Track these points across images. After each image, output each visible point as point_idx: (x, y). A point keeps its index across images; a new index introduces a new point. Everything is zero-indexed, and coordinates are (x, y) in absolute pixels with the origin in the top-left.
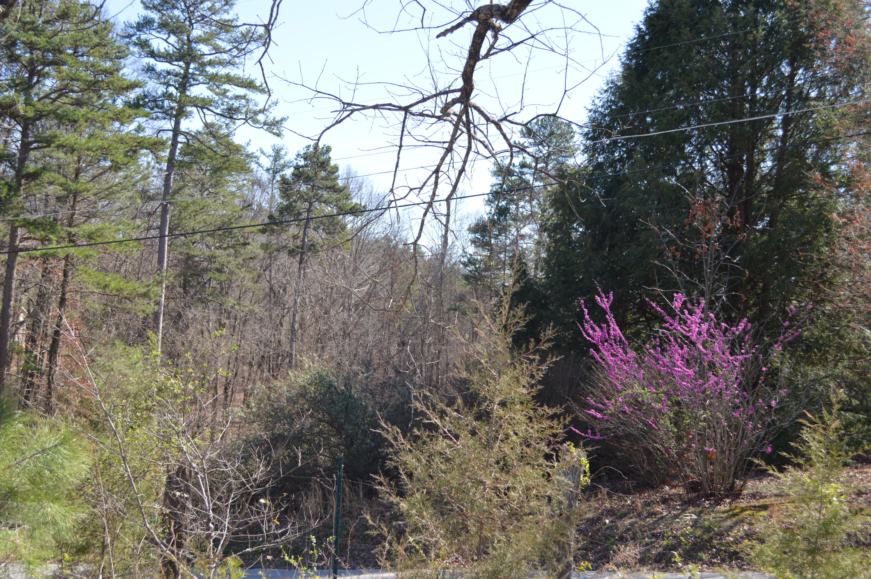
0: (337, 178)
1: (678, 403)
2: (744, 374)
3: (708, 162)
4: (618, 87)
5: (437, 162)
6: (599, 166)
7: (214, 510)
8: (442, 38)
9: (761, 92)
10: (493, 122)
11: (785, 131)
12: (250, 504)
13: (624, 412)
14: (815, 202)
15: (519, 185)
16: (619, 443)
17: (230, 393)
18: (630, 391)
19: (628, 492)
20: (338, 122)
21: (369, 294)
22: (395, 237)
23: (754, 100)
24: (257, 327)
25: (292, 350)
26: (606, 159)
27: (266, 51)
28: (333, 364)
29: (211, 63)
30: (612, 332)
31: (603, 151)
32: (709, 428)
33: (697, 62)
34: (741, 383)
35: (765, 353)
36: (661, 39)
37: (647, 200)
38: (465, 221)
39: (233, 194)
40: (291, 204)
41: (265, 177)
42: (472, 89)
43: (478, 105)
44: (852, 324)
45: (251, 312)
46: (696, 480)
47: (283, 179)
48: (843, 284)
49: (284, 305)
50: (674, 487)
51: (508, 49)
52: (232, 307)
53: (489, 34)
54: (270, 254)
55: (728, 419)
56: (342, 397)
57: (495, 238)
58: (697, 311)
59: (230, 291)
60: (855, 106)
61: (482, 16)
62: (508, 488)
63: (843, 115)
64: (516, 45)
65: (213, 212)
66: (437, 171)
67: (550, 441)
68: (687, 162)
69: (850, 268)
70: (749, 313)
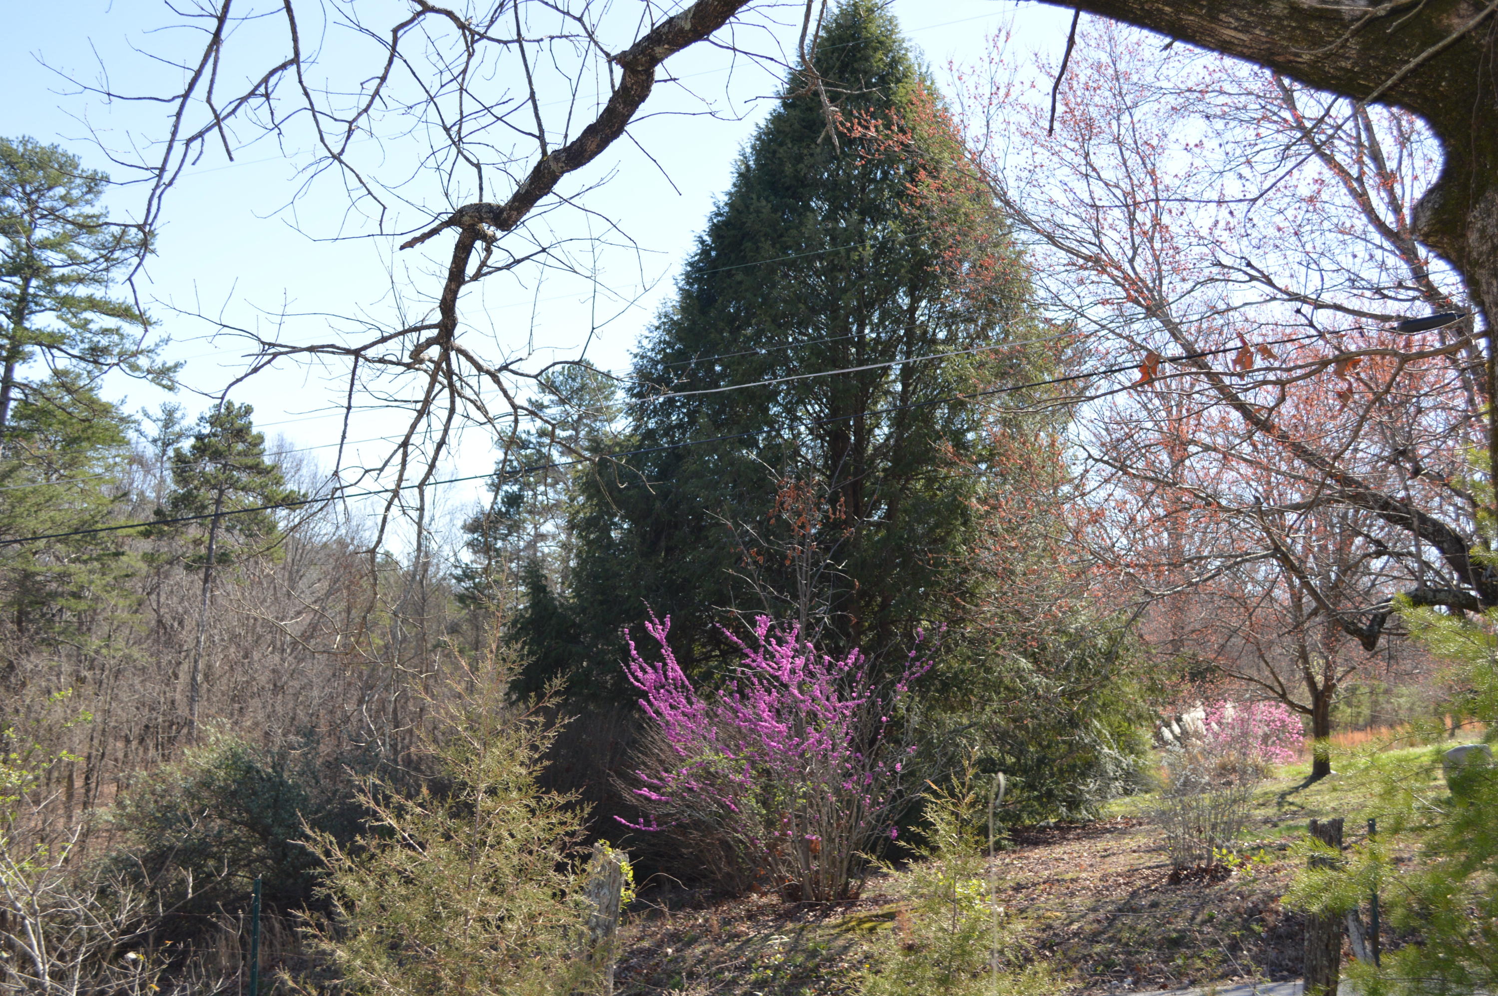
0: (262, 453)
1: (767, 772)
2: (856, 728)
3: (802, 428)
4: (674, 323)
5: (406, 430)
6: (650, 434)
7: (52, 975)
8: (408, 250)
9: (872, 331)
10: (488, 372)
11: (905, 386)
12: (110, 963)
13: (691, 790)
14: (949, 481)
15: (536, 461)
16: (684, 834)
17: (93, 785)
18: (698, 759)
19: (698, 907)
20: (255, 370)
21: (314, 628)
22: (353, 539)
23: (861, 343)
24: (137, 681)
25: (193, 715)
26: (660, 424)
27: (139, 264)
28: (257, 734)
29: (63, 280)
30: (670, 674)
31: (655, 412)
32: (811, 806)
33: (784, 288)
34: (853, 739)
35: (885, 697)
36: (733, 256)
37: (718, 483)
38: (458, 515)
39: (99, 477)
40: (190, 492)
41: (150, 451)
42: (454, 324)
43: (464, 347)
44: (1002, 652)
45: (128, 658)
46: (795, 882)
47: (178, 453)
48: (989, 595)
49: (181, 646)
50: (764, 894)
51: (508, 267)
52: (97, 652)
53: (479, 244)
54: (158, 569)
55: (837, 791)
56: (268, 785)
57: (503, 540)
58: (789, 638)
59: (94, 627)
60: (996, 352)
61: (466, 219)
62: (501, 919)
63: (982, 365)
64: (518, 262)
65: (66, 506)
66: (405, 444)
67: (565, 843)
68: (772, 428)
69: (996, 575)
70: (864, 640)
